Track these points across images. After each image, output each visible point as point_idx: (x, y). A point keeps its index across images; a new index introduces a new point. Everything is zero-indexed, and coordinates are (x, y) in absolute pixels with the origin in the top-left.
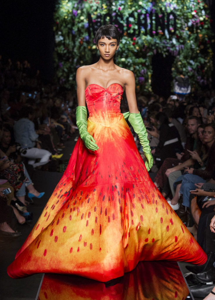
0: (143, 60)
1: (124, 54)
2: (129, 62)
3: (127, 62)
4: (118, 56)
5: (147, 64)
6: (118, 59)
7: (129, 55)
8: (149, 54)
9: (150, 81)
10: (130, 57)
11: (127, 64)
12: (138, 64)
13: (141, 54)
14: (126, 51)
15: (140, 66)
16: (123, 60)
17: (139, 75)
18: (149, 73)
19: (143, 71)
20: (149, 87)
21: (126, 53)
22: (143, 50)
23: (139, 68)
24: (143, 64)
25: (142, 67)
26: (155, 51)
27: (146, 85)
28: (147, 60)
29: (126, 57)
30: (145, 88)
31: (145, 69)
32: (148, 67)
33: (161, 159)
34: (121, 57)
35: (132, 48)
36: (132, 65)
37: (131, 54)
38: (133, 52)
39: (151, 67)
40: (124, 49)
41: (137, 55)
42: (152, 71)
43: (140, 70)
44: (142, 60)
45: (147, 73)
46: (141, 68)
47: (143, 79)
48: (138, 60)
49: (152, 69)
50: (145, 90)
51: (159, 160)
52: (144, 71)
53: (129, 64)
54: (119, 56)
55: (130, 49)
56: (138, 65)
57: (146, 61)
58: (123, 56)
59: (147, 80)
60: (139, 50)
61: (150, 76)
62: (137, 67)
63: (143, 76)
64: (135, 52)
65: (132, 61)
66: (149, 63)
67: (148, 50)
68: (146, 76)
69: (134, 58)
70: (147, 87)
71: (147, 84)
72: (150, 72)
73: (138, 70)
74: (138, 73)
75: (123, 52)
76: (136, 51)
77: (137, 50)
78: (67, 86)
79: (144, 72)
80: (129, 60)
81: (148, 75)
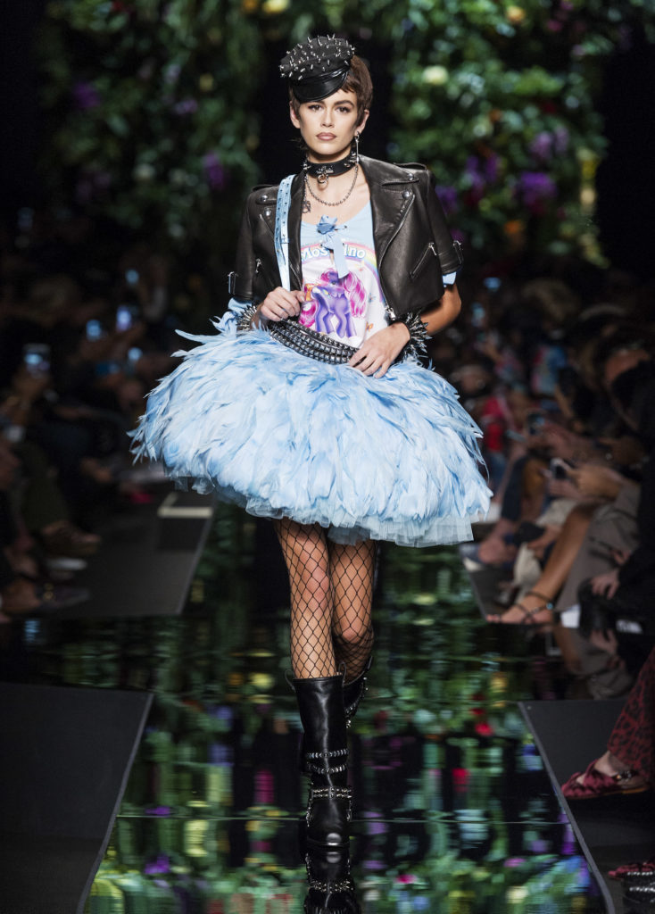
0: (548, 83)
1: (443, 47)
2: (466, 89)
3: (453, 91)
4: (405, 56)
5: (572, 102)
6: (404, 71)
7: (469, 53)
8: (588, 48)
9: (588, 196)
10: (477, 59)
11: (458, 100)
12: (516, 102)
13: (535, 46)
14: (454, 31)
15: (531, 112)
16: (435, 75)
17: (520, 159)
18: (585, 155)
19: (544, 139)
20: (583, 232)
21: (451, 41)
22: (551, 26)
23: (526, 121)
24: (550, 105)
25: (541, 117)
26: (622, 34)
27: (563, 218)
28: (576, 78)
29: (454, 63)
30: (557, 237)
31: (560, 129)
32: (576, 121)
33: (642, 624)
34: (425, 63)
35: (485, 14)
36: (484, 105)
37: (478, 45)
38: (489, 34)
39: (595, 119)
40: (439, 17)
41: (513, 52)
42: (600, 141)
43: (528, 133)
44: (541, 81)
45: (571, 153)
46: (535, 125)
47: (546, 183)
48: (515, 82)
49: (605, 133)
50: (559, 248)
51: (634, 628)
52: (555, 139)
53: (467, 101)
54: (414, 56)
55: (476, 19)
56: (518, 109)
57: (567, 88)
58: (432, 57)
59: (568, 190)
60: (526, 24)
61: (588, 171)
62: (512, 120)
63: (543, 168)
64: (503, 37)
65: (486, 86)
66: (587, 101)
67: (580, 26)
68: (568, 168)
69: (493, 66)
70: (567, 229)
71: (570, 210)
72: (591, 147)
73: (518, 136)
74: (515, 150)
75: (437, 32)
76: (505, 29)
77: (516, 25)
78: (125, 213)
79: (553, 147)
80: (470, 78)
81: (578, 165)
